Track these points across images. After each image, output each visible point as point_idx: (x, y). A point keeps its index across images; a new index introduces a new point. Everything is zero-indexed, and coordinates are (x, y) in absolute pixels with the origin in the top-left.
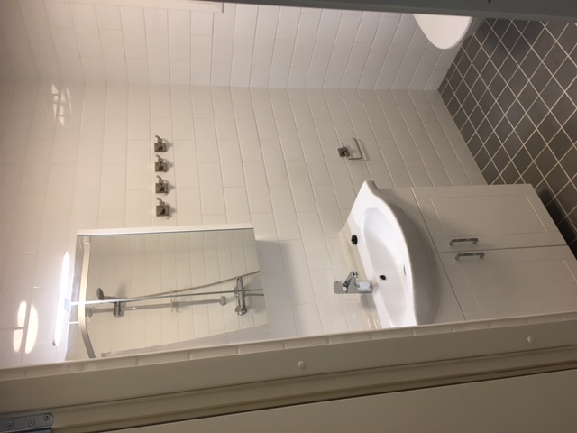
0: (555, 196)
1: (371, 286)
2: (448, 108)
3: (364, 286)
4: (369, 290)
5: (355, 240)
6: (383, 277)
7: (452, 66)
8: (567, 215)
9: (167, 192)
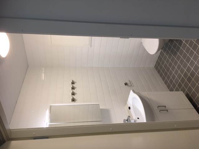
0: (190, 95)
2: (158, 72)
6: (138, 118)
7: (158, 60)
8: (194, 100)
9: (74, 95)
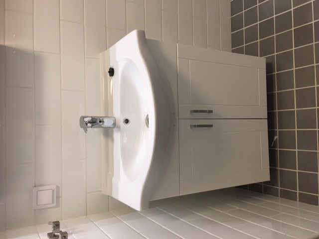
0: (276, 73)
1: (115, 124)
3: (108, 123)
4: (112, 126)
5: (112, 72)
6: (127, 121)
8: (276, 92)
